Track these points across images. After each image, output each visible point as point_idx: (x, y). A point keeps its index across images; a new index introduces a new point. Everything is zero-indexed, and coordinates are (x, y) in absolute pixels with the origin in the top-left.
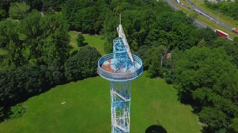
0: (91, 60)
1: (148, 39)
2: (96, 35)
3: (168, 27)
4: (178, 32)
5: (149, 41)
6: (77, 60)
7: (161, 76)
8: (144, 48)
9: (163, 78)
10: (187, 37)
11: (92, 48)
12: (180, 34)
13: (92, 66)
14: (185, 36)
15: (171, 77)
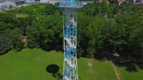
15: (34, 43)
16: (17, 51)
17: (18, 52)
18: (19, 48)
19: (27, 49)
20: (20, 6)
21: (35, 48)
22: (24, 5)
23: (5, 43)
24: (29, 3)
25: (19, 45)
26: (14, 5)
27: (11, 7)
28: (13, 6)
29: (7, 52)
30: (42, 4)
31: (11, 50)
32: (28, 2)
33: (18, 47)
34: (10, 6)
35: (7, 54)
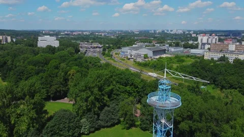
0: (69, 123)
1: (114, 94)
2: (51, 101)
3: (125, 83)
4: (135, 86)
5: (115, 97)
6: (55, 125)
7: (135, 126)
8: (113, 103)
9: (137, 127)
10: (144, 89)
11: (66, 111)
12: (137, 87)
13: (71, 129)
14: (142, 88)
15: (147, 123)
16: (124, 128)
17: (125, 130)
18: (127, 125)
19: (138, 129)
20: (158, 57)
21: (149, 130)
22: (164, 56)
23: (114, 113)
24: (172, 53)
25: (128, 121)
26: (150, 54)
27: (146, 57)
28: (149, 56)
29: (113, 125)
30: (192, 56)
31: (119, 125)
32: (171, 51)
33: (127, 123)
34: (145, 55)
35: (113, 128)
